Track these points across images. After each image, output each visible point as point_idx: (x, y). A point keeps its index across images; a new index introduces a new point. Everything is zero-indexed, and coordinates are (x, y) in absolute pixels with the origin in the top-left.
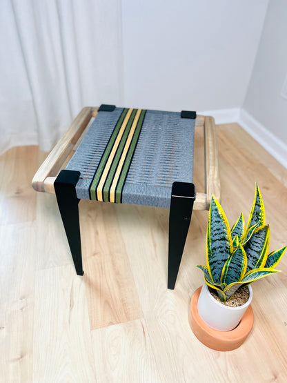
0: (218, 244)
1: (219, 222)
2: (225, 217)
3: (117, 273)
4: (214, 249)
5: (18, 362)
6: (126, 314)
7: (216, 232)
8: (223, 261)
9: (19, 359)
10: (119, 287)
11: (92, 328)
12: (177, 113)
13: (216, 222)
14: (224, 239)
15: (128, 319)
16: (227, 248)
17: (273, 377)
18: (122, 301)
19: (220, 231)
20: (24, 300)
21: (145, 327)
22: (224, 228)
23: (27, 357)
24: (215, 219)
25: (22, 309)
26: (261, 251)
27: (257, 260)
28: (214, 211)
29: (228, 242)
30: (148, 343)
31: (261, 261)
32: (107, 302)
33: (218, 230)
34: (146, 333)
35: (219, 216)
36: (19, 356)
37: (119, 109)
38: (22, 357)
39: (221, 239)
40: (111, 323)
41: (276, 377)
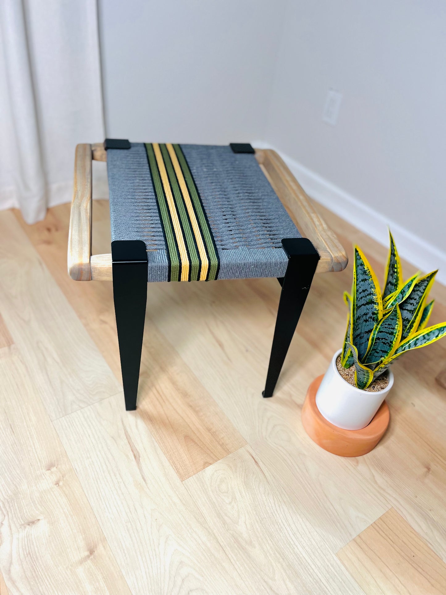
0: (363, 310)
1: (366, 280)
2: (372, 273)
3: (185, 395)
4: (359, 318)
5: (89, 561)
6: (222, 445)
7: (363, 294)
8: (366, 332)
9: (88, 557)
10: (196, 412)
11: (182, 478)
12: (224, 147)
13: (362, 280)
14: (372, 302)
15: (228, 452)
16: (373, 314)
17: (426, 470)
18: (209, 430)
19: (366, 293)
20: (54, 469)
21: (254, 455)
22: (371, 287)
23: (100, 550)
24: (361, 277)
25: (57, 483)
26: (415, 309)
27: (409, 321)
28: (360, 267)
29: (375, 306)
30: (267, 475)
31: (413, 322)
32: (187, 437)
33: (364, 291)
34: (261, 464)
35: (365, 272)
36: (87, 553)
37: (137, 145)
38: (91, 552)
39: (368, 303)
40: (207, 464)
41: (429, 469)
